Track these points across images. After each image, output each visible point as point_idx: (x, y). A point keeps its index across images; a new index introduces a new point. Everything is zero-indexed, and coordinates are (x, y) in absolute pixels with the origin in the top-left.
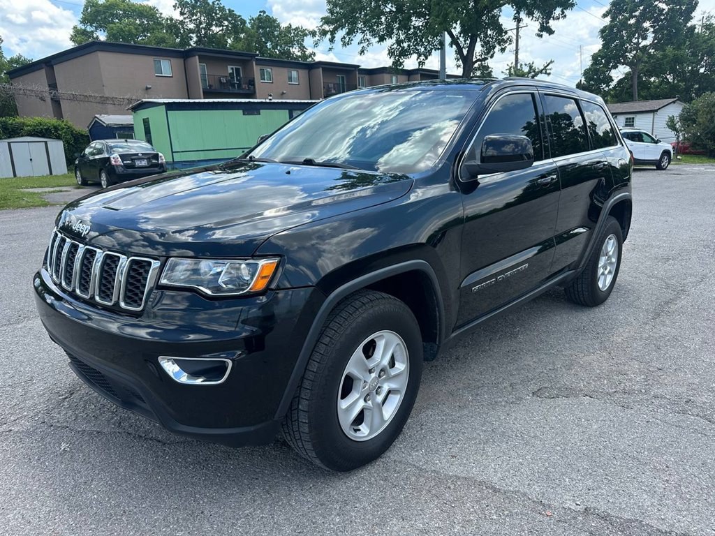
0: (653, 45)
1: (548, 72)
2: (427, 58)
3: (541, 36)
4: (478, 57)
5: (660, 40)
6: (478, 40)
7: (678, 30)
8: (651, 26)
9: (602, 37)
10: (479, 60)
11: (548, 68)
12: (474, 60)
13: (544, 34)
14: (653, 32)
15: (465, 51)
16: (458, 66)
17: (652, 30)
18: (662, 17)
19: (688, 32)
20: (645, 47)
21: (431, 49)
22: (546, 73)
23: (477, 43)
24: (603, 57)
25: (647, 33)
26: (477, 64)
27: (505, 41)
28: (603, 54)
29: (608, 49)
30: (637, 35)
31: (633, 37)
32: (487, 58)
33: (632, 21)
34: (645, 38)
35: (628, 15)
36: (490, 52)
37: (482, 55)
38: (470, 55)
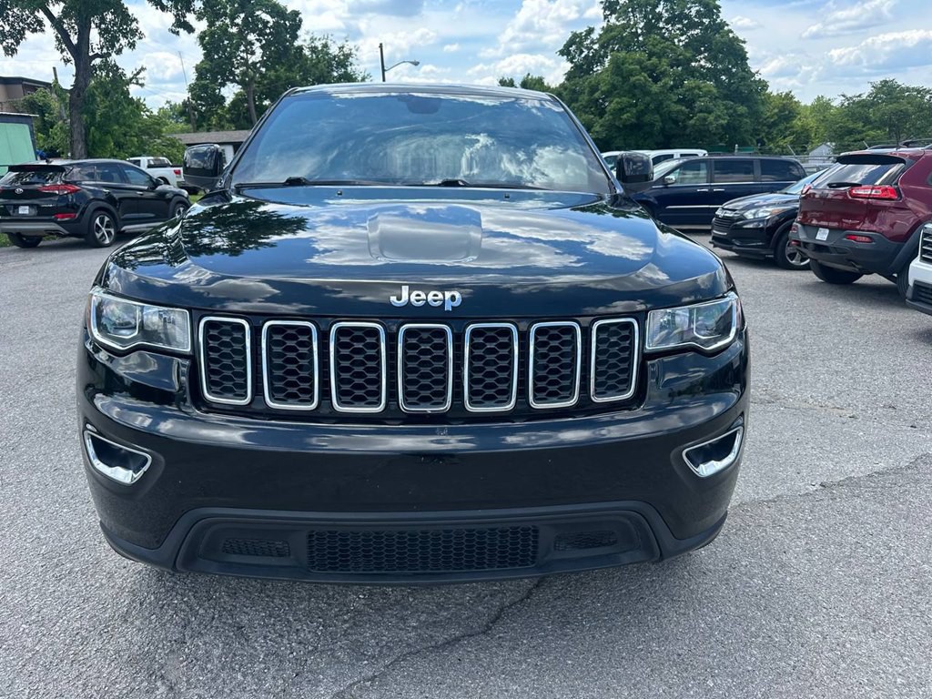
0: (263, 63)
1: (140, 82)
2: (18, 43)
4: (96, 51)
5: (268, 58)
6: (93, 25)
7: (287, 49)
8: (257, 40)
9: (202, 43)
10: (97, 56)
11: (139, 76)
12: (91, 54)
13: (181, 30)
14: (262, 47)
15: (74, 39)
16: (67, 61)
17: (258, 44)
18: (268, 31)
19: (297, 52)
20: (254, 64)
21: (23, 29)
22: (137, 83)
23: (92, 30)
24: (208, 71)
25: (254, 47)
26: (97, 61)
27: (134, 32)
28: (207, 67)
29: (211, 61)
30: (242, 48)
31: (238, 49)
32: (110, 55)
33: (234, 30)
34: (253, 53)
35: (228, 21)
36: (114, 46)
37: (102, 48)
38: (83, 46)
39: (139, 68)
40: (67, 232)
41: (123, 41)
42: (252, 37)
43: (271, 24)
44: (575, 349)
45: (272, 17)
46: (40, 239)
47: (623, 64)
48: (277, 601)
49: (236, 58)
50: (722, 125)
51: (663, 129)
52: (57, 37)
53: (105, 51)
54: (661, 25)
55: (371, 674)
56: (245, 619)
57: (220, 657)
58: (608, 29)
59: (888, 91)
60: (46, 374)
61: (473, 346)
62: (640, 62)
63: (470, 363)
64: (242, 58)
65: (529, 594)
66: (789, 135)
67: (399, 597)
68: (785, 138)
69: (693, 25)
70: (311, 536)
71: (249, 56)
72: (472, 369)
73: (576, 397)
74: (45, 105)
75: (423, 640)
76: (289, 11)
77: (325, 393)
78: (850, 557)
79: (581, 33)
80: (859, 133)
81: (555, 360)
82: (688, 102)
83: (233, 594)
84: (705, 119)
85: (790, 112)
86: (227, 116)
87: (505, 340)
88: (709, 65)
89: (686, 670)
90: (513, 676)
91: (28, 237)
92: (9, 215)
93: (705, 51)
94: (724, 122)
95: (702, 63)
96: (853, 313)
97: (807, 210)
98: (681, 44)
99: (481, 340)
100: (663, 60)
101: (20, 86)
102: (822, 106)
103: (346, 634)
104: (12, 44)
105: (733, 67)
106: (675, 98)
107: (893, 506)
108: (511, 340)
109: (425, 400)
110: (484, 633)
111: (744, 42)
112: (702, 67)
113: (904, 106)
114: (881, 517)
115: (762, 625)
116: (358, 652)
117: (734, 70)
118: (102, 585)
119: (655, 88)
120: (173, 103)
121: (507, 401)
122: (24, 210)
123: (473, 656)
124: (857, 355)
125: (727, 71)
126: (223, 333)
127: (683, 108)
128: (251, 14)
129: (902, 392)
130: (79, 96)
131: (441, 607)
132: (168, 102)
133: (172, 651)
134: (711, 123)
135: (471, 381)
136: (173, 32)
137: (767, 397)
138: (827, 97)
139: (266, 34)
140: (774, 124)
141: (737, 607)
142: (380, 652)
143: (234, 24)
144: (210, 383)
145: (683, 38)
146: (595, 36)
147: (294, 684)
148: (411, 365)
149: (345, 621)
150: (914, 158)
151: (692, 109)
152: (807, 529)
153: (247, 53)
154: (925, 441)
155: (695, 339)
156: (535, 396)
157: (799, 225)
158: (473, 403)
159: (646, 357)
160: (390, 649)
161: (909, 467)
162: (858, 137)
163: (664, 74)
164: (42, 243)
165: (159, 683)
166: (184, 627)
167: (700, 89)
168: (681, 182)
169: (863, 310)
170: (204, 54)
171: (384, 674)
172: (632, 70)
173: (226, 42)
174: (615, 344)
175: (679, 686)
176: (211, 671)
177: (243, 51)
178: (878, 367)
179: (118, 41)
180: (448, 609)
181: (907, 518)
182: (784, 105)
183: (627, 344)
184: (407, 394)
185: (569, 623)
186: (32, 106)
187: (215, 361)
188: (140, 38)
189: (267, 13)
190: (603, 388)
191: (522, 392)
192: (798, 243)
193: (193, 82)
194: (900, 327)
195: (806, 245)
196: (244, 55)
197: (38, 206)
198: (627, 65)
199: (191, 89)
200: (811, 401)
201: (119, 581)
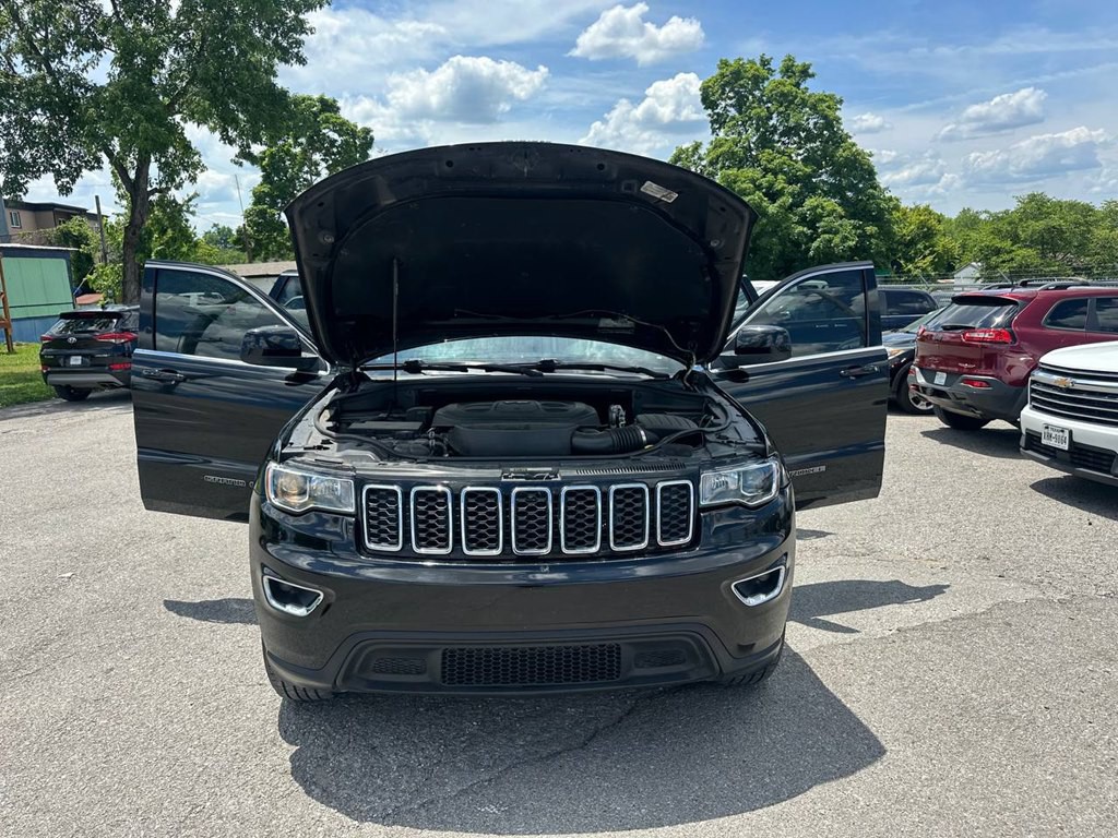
1: (191, 209)
2: (74, 181)
3: (241, 165)
4: (154, 186)
6: (153, 159)
8: (322, 160)
9: (261, 165)
10: (155, 190)
11: (190, 203)
12: (149, 189)
13: (244, 161)
14: (327, 168)
15: (132, 174)
17: (324, 165)
18: (335, 150)
21: (80, 167)
22: (188, 211)
23: (151, 164)
24: (267, 195)
25: (319, 168)
26: (154, 198)
27: (195, 166)
28: (266, 190)
29: (271, 184)
30: (306, 169)
31: (300, 170)
32: (169, 189)
33: (298, 150)
34: (318, 174)
35: (291, 141)
36: (174, 180)
37: (161, 183)
38: (142, 181)
39: (191, 194)
40: (121, 384)
41: (184, 175)
42: (317, 157)
43: (339, 142)
44: (644, 505)
45: (340, 135)
46: (89, 391)
47: (735, 183)
48: (402, 728)
49: (298, 179)
50: (850, 247)
51: (782, 254)
52: (113, 172)
53: (164, 186)
54: (776, 138)
55: (487, 778)
56: (377, 742)
57: (360, 768)
58: (717, 145)
59: (1037, 207)
60: (142, 538)
61: (567, 504)
62: (753, 181)
63: (565, 517)
64: (305, 180)
65: (620, 720)
66: (929, 254)
67: (508, 724)
68: (925, 257)
69: (810, 138)
70: (444, 654)
71: (314, 178)
72: (567, 521)
73: (646, 542)
74: (80, 235)
75: (529, 754)
76: (359, 128)
77: (457, 541)
78: (907, 688)
79: (687, 149)
80: (1008, 253)
81: (629, 514)
82: (811, 222)
83: (364, 723)
84: (830, 241)
85: (929, 229)
86: (288, 244)
87: (592, 498)
88: (832, 180)
89: (749, 772)
90: (605, 777)
91: (76, 389)
92: (59, 366)
93: (827, 165)
94: (852, 243)
95: (824, 177)
96: (974, 463)
97: (925, 354)
98: (799, 158)
99: (573, 499)
100: (780, 176)
101: (51, 213)
102: (969, 221)
103: (464, 750)
104: (68, 183)
105: (860, 182)
106: (796, 219)
107: (959, 646)
108: (596, 498)
109: (532, 545)
110: (582, 748)
111: (871, 155)
112: (823, 182)
113: (1055, 221)
114: (944, 656)
115: (818, 739)
116: (475, 764)
117: (861, 186)
118: (248, 718)
119: (772, 209)
120: (220, 227)
121: (594, 545)
122: (76, 361)
123: (571, 764)
124: (966, 508)
125: (852, 187)
126: (382, 497)
127: (805, 229)
128: (318, 132)
129: (1002, 543)
130: (134, 234)
131: (544, 730)
132: (215, 225)
133: (319, 765)
134: (837, 246)
135: (567, 530)
136: (236, 163)
137: (864, 551)
138: (975, 209)
139: (334, 154)
140: (912, 243)
141: (799, 727)
142: (494, 763)
143: (297, 144)
144: (370, 535)
145: (801, 152)
146: (702, 151)
147: (424, 785)
148: (521, 518)
149: (463, 742)
150: (1027, 300)
151: (815, 229)
152: (874, 666)
153: (311, 175)
154: (1007, 589)
155: (743, 496)
156: (615, 541)
157: (917, 369)
158: (567, 547)
159: (699, 510)
160: (502, 760)
161: (983, 613)
162: (1006, 257)
163: (780, 193)
164: (90, 396)
165: (313, 787)
166: (326, 748)
167: (823, 208)
168: (799, 318)
169: (986, 458)
170: (263, 176)
171: (499, 777)
172: (746, 189)
173: (288, 163)
174: (676, 501)
175: (741, 782)
176: (355, 778)
177: (307, 173)
178: (984, 519)
179: (178, 175)
180: (550, 732)
181: (968, 657)
182: (922, 221)
183: (685, 500)
184: (518, 541)
185: (654, 740)
186: (66, 237)
187: (373, 518)
188: (202, 171)
189: (335, 131)
190: (667, 535)
191: (605, 538)
192: (917, 387)
193: (250, 207)
194: (1019, 476)
195: (924, 389)
196: (309, 176)
197: (92, 356)
198: (739, 183)
199: (247, 215)
200: (906, 553)
201: (262, 716)
